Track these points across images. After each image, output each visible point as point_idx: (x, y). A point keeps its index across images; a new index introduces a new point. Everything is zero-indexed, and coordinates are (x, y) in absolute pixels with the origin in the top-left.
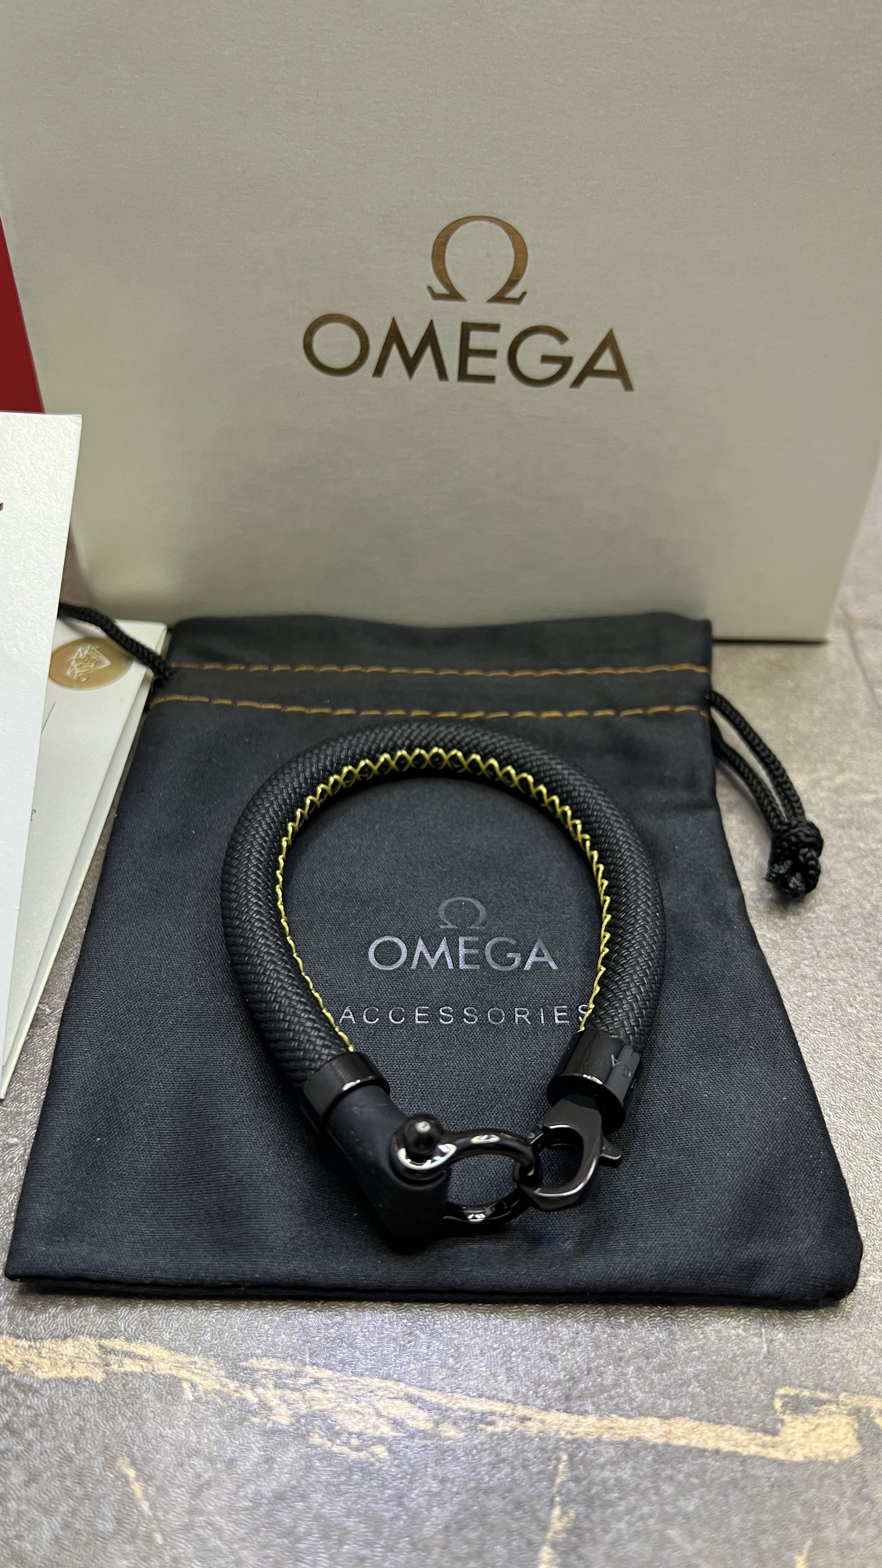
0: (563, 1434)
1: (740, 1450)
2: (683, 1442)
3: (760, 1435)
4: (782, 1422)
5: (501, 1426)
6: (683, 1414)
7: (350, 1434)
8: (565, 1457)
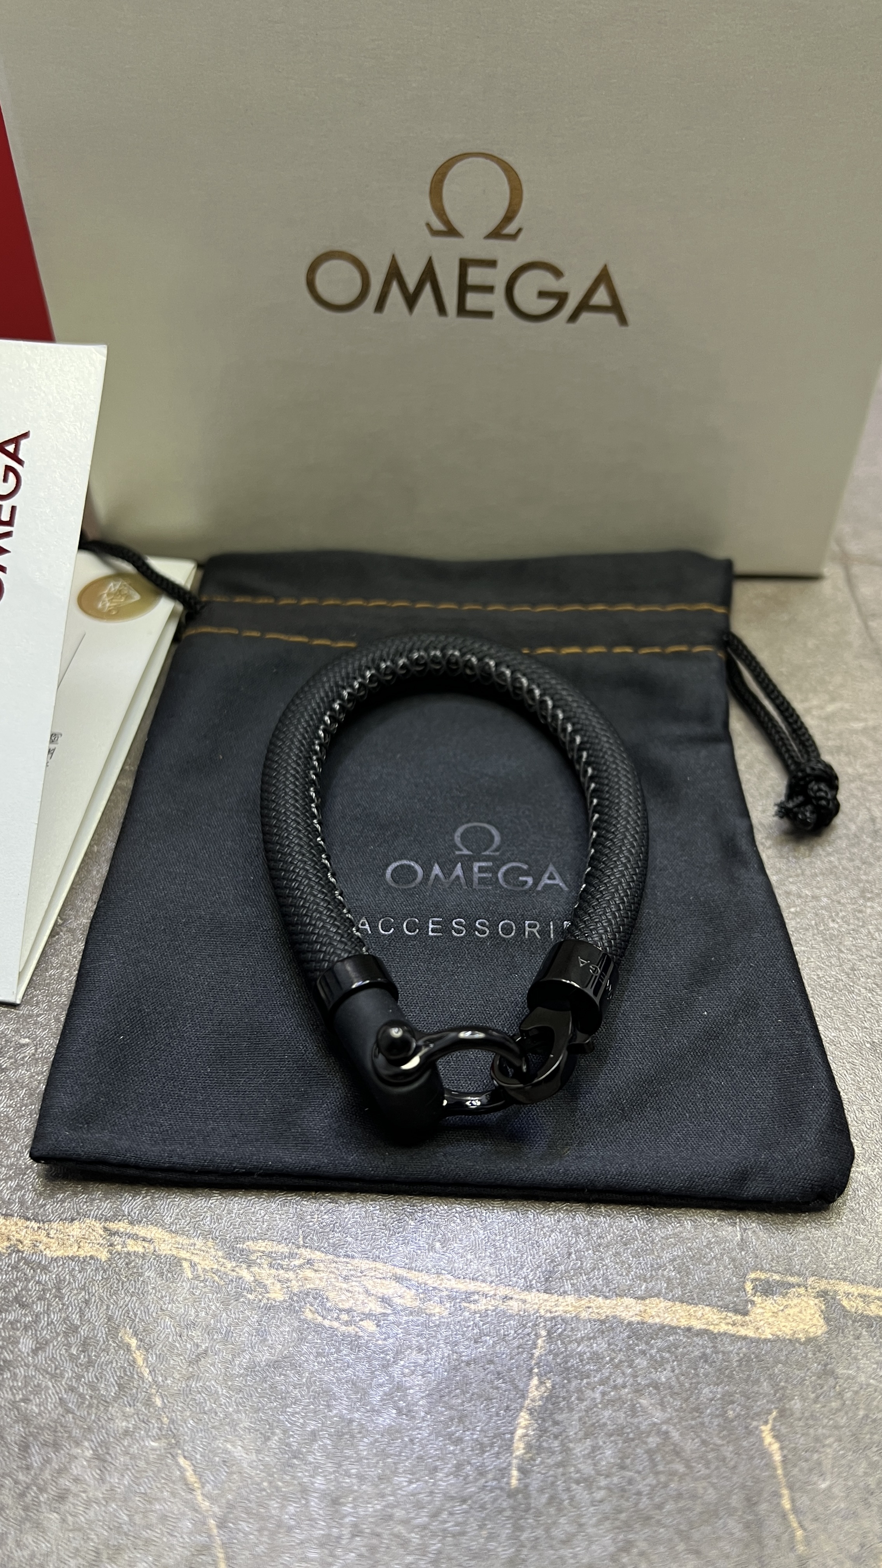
0: (542, 1312)
1: (711, 1328)
2: (657, 1320)
3: (730, 1314)
4: (753, 1303)
5: (482, 1305)
6: (658, 1295)
7: (341, 1310)
8: (544, 1333)
